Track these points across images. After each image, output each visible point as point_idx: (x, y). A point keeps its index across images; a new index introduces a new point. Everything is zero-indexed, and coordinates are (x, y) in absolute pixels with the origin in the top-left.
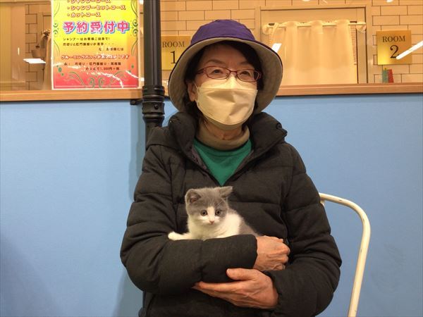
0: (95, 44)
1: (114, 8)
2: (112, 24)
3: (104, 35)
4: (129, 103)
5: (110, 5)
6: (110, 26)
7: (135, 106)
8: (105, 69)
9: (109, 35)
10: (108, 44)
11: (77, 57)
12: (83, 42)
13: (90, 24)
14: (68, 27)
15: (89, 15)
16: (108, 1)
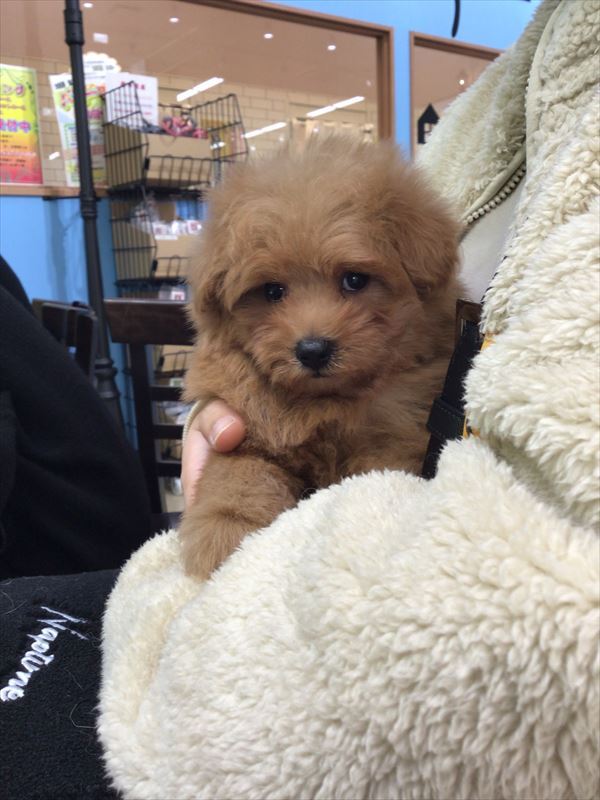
1: (14, 107)
2: (14, 123)
3: (7, 132)
4: (40, 200)
5: (11, 104)
6: (13, 125)
7: (47, 203)
8: (11, 165)
9: (12, 133)
10: (12, 142)
16: (8, 100)
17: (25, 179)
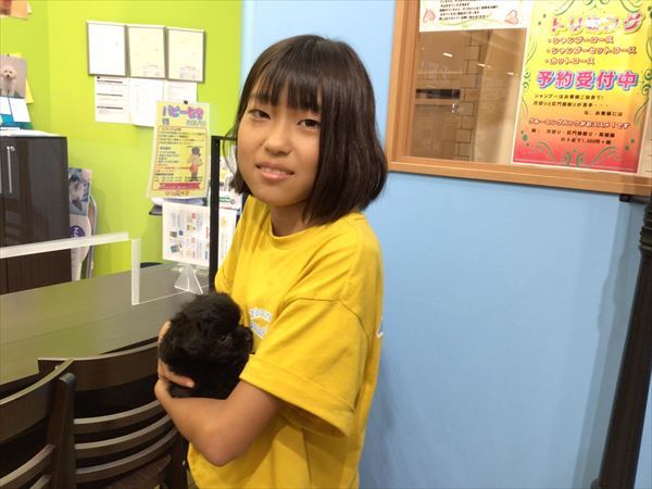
0: (579, 105)
1: (617, 51)
2: (611, 76)
3: (595, 91)
5: (611, 46)
6: (607, 79)
8: (588, 141)
9: (603, 92)
10: (598, 105)
11: (552, 122)
12: (563, 100)
13: (577, 75)
14: (545, 78)
15: (577, 62)
16: (610, 40)
17: (608, 163)
